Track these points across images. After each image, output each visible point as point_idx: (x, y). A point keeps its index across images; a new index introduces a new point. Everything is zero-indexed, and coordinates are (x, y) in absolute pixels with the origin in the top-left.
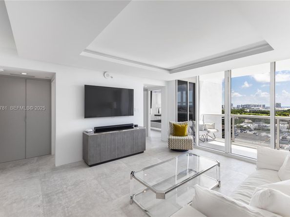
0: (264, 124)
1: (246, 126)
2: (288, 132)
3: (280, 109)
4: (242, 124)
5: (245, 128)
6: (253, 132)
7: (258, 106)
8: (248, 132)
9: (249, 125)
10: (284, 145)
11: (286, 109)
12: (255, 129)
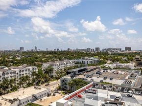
0: (120, 64)
1: (107, 66)
2: (135, 69)
3: (131, 52)
4: (105, 65)
5: (107, 68)
6: (112, 71)
7: (116, 49)
8: (109, 71)
9: (110, 65)
10: (132, 80)
11: (134, 52)
12: (114, 68)
